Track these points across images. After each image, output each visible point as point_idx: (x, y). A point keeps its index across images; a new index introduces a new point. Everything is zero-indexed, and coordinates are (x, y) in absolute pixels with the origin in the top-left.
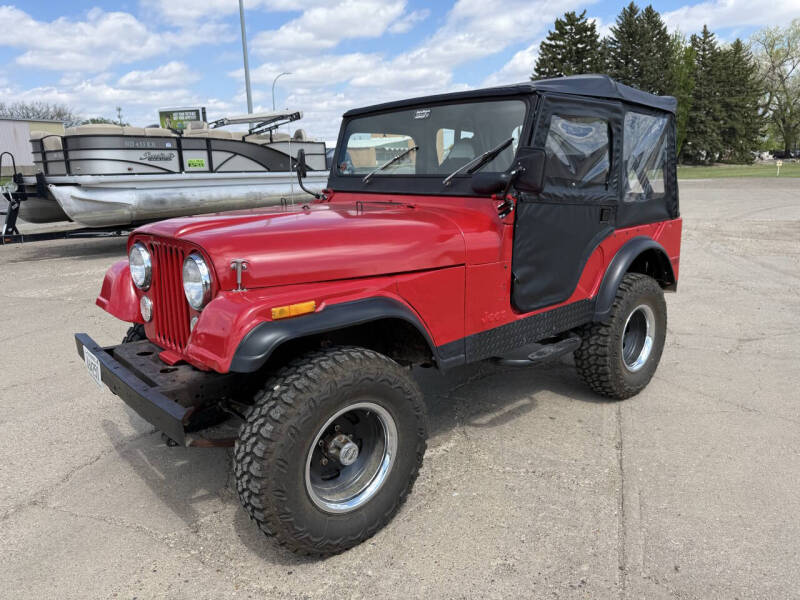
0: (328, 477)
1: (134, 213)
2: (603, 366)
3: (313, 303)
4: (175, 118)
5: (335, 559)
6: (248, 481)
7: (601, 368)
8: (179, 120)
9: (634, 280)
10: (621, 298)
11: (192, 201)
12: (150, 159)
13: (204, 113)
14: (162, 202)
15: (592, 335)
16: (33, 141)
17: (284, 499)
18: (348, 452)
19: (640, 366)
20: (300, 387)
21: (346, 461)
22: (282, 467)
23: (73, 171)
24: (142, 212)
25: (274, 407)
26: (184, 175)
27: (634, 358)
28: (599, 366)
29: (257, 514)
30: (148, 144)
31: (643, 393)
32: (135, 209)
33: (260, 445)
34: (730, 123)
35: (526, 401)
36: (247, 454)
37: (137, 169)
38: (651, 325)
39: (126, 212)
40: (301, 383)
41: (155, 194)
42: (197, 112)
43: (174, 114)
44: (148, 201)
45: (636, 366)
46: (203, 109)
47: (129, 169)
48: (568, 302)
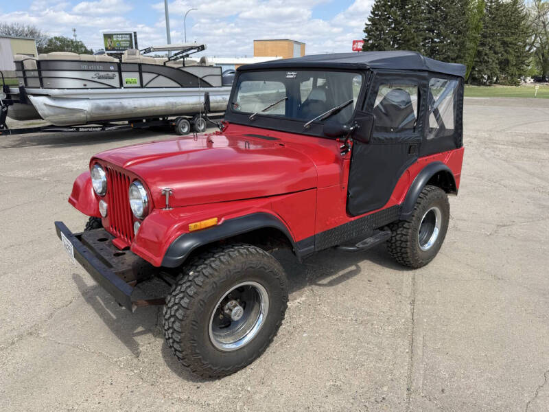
0: (223, 326)
1: (88, 116)
2: (405, 248)
3: (216, 219)
4: (115, 39)
5: (227, 379)
6: (172, 333)
7: (403, 249)
8: (117, 41)
9: (429, 191)
10: (420, 203)
11: (129, 108)
12: (99, 78)
13: (135, 36)
14: (108, 108)
15: (398, 228)
16: (16, 62)
17: (195, 345)
18: (237, 312)
19: (429, 247)
20: (207, 274)
21: (236, 318)
22: (195, 325)
23: (45, 86)
24: (94, 115)
25: (189, 286)
26: (123, 90)
27: (426, 242)
28: (402, 247)
29: (178, 353)
30: (98, 67)
31: (430, 264)
32: (88, 113)
33: (180, 311)
34: (506, 56)
35: (353, 268)
36: (171, 316)
37: (90, 85)
38: (438, 221)
39: (83, 115)
40: (207, 271)
41: (102, 103)
42: (131, 35)
43: (114, 36)
44: (98, 108)
45: (427, 247)
46: (135, 33)
47: (85, 85)
48: (384, 208)
